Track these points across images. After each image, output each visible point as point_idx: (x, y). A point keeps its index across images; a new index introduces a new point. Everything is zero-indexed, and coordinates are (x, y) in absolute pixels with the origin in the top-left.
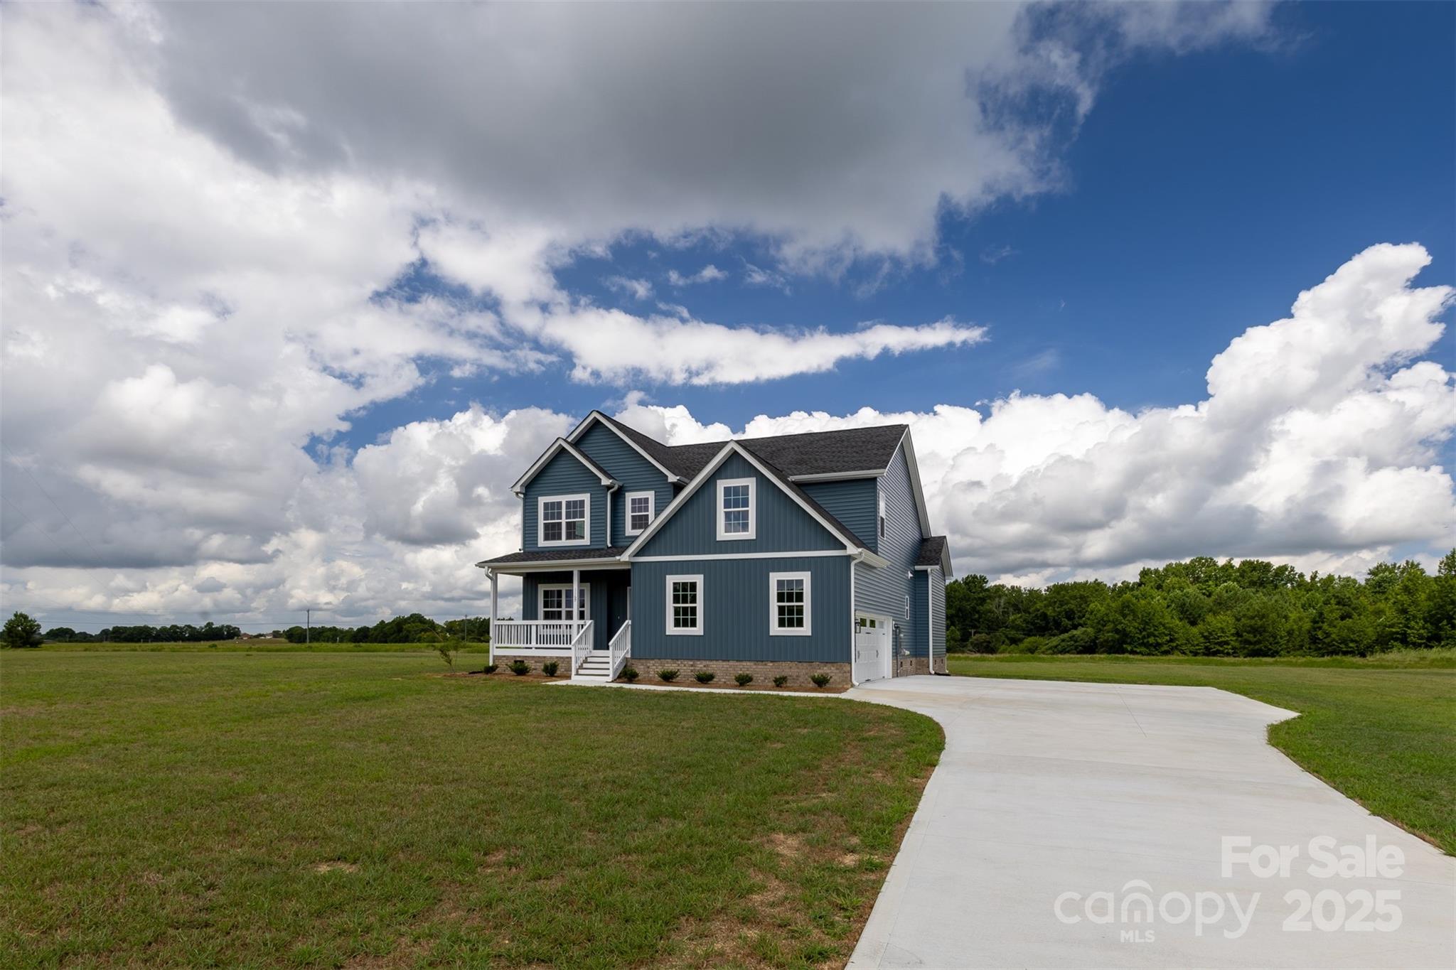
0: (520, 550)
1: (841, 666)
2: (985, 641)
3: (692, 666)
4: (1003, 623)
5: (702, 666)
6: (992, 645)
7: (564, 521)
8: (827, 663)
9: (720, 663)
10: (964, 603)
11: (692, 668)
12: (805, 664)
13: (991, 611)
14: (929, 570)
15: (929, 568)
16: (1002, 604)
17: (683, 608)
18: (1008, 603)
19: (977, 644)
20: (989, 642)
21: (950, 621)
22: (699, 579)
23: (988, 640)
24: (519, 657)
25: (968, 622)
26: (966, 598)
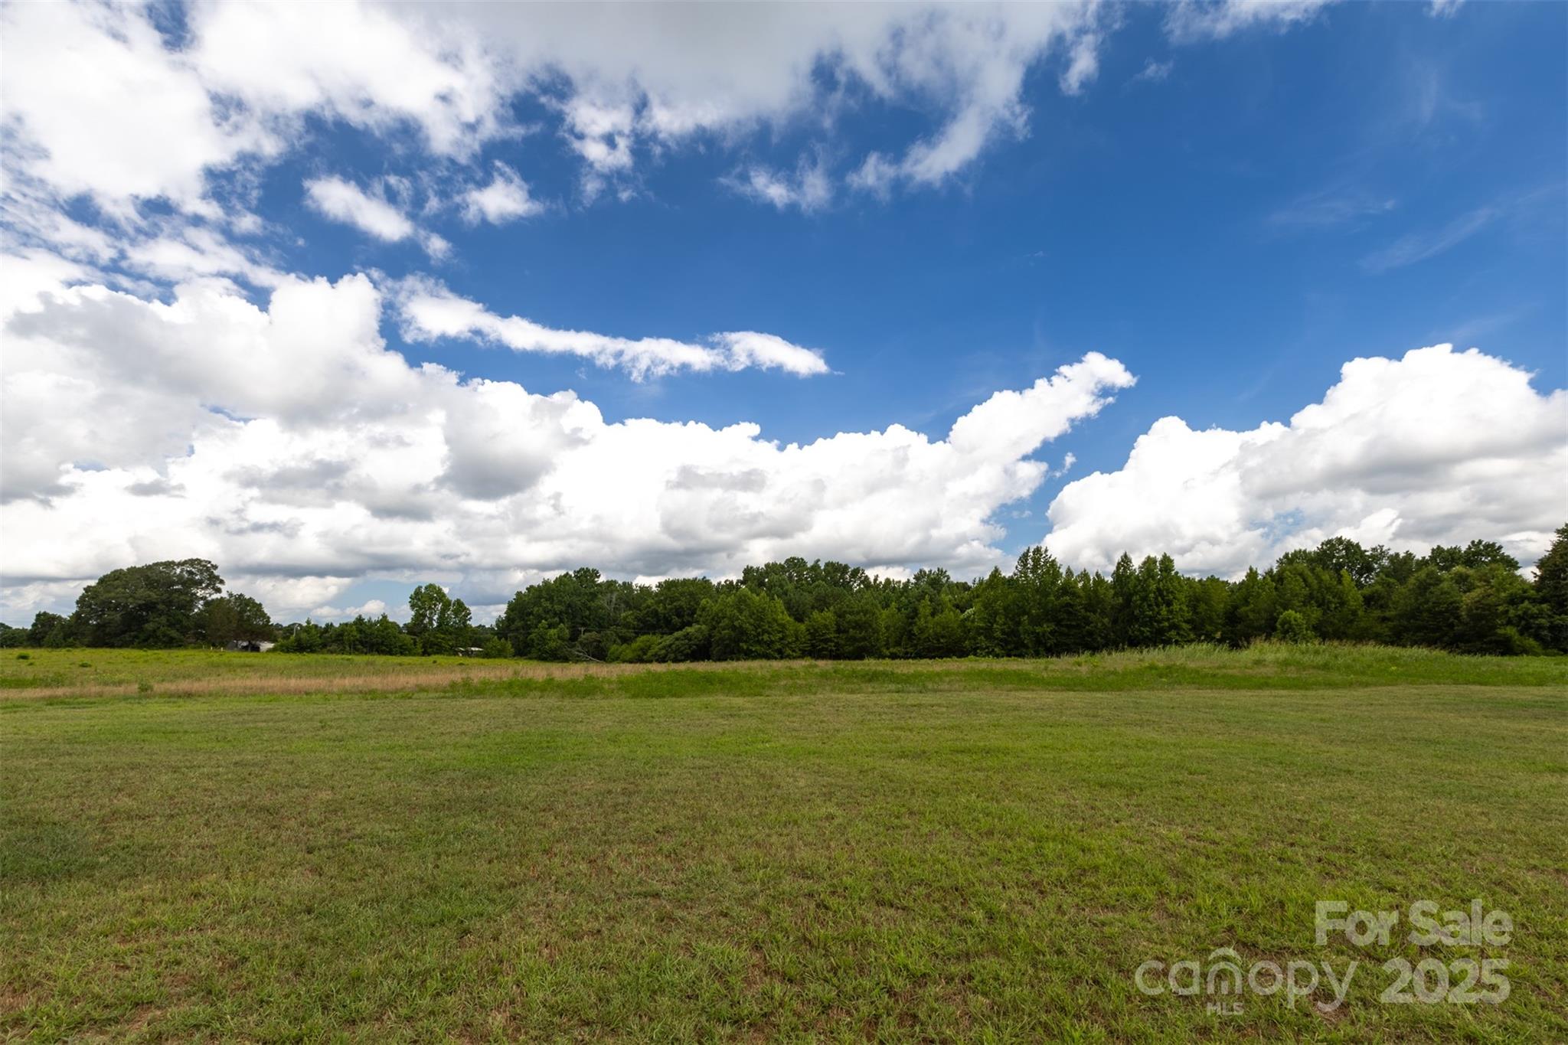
2: (596, 641)
4: (615, 621)
6: (600, 644)
10: (575, 599)
13: (602, 608)
16: (612, 600)
18: (619, 599)
19: (585, 643)
21: (560, 618)
23: (598, 639)
25: (578, 620)
26: (576, 593)
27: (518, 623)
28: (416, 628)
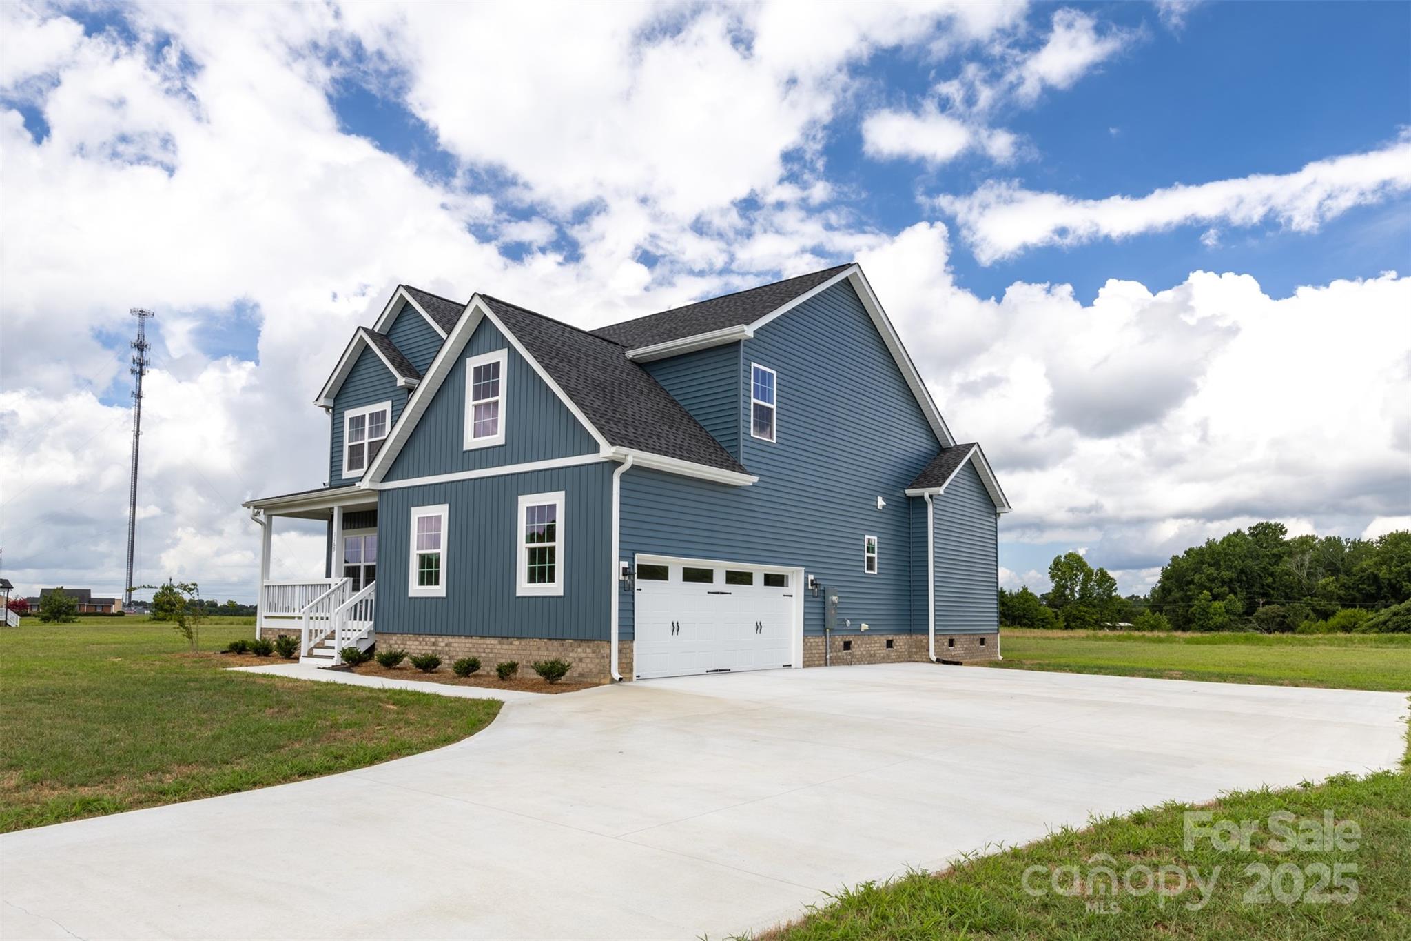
0: (326, 483)
4: (1308, 590)
5: (444, 644)
6: (1288, 621)
7: (366, 441)
10: (1250, 562)
11: (434, 648)
13: (1288, 573)
14: (926, 496)
15: (926, 492)
16: (1307, 562)
17: (428, 555)
18: (1317, 561)
19: (1266, 619)
20: (1284, 617)
21: (1230, 587)
22: (443, 512)
23: (1282, 614)
24: (284, 630)
25: (1256, 589)
26: (1251, 555)
27: (1177, 594)
28: (1057, 599)
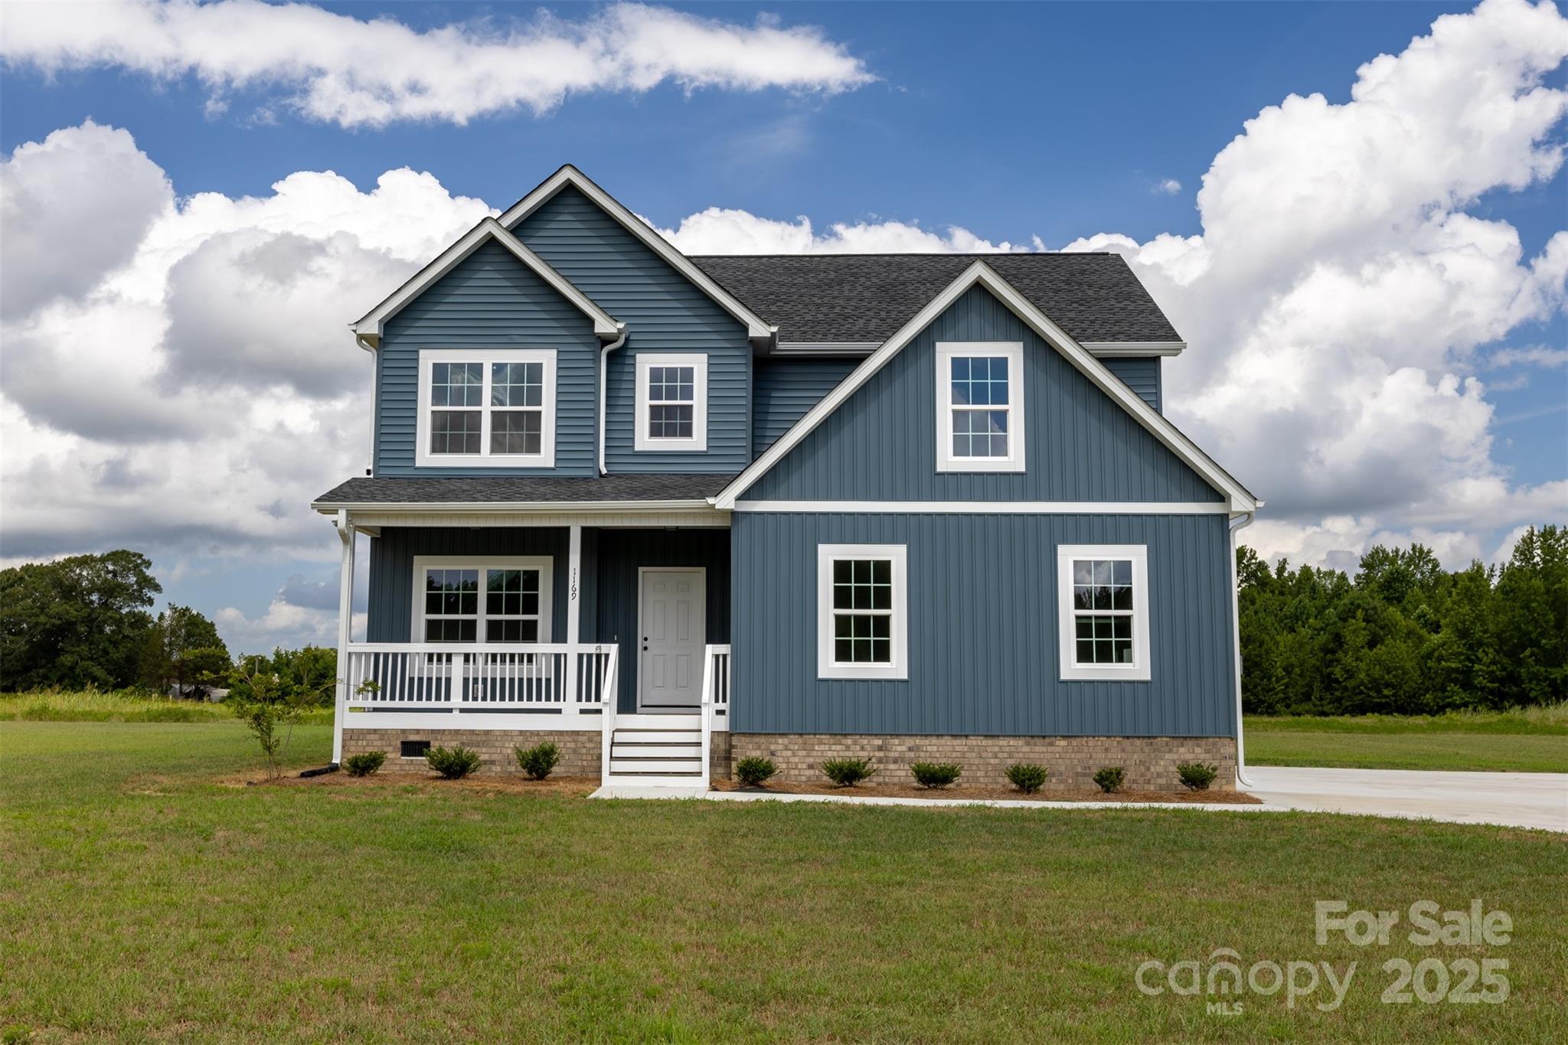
0: (368, 472)
1: (1214, 744)
3: (880, 748)
5: (904, 748)
7: (486, 408)
8: (1185, 738)
9: (948, 741)
11: (881, 754)
12: (1138, 742)
17: (857, 618)
22: (896, 556)
24: (418, 731)
